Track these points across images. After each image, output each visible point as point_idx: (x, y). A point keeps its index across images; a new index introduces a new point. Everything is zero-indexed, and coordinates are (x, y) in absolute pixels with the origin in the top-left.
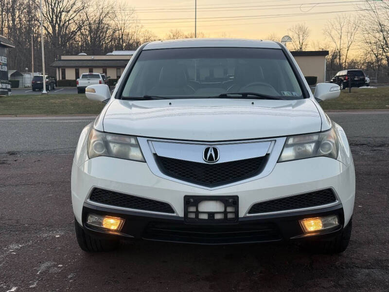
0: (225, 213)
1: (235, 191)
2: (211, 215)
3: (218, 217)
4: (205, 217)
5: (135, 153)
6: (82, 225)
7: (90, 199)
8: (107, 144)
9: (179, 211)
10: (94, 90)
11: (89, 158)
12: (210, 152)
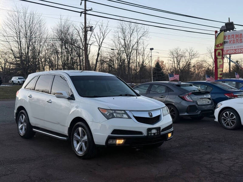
0: (157, 133)
1: (160, 125)
2: (154, 134)
3: (156, 134)
4: (152, 135)
5: (125, 116)
6: (104, 144)
7: (112, 134)
8: (112, 114)
9: (145, 134)
10: (61, 94)
11: (108, 119)
12: (150, 114)
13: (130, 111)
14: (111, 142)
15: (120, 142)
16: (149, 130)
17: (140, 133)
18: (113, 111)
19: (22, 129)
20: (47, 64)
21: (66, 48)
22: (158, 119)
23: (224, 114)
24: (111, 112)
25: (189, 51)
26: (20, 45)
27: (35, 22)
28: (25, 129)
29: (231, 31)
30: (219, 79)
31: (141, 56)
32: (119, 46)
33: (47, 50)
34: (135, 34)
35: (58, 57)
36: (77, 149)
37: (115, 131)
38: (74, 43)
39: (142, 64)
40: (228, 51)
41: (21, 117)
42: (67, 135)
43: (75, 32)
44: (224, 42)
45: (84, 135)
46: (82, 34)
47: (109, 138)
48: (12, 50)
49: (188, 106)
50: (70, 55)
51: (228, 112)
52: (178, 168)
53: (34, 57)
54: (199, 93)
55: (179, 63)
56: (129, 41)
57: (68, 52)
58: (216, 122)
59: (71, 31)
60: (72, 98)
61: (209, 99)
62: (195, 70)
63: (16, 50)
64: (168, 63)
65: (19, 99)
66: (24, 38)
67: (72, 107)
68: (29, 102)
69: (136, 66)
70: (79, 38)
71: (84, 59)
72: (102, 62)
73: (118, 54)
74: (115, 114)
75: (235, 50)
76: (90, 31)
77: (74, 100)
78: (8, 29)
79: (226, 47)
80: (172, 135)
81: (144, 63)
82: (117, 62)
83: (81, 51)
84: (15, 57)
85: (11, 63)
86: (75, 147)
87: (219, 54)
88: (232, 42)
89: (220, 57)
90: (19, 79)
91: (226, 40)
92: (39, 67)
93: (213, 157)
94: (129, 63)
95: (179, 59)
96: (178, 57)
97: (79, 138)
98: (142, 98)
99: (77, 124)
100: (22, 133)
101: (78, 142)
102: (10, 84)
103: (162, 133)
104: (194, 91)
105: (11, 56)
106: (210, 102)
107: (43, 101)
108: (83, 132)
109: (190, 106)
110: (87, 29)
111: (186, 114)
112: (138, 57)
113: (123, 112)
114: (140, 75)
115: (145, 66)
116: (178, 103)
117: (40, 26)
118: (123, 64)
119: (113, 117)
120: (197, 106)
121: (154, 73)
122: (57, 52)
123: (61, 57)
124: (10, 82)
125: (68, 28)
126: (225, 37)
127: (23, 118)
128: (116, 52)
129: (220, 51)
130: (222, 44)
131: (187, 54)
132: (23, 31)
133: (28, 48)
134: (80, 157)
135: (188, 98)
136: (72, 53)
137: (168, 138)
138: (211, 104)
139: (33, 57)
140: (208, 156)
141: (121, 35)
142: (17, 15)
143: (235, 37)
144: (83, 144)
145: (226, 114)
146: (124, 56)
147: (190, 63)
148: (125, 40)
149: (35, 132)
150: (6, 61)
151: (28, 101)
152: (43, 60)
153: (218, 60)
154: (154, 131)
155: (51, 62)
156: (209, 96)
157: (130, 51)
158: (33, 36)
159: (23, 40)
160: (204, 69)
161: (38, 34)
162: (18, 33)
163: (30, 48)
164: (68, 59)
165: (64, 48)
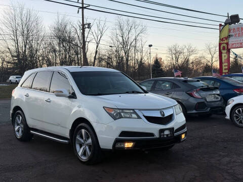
0: (170, 134)
1: (173, 125)
2: (167, 135)
3: (169, 136)
4: (165, 136)
5: (134, 116)
6: (111, 148)
7: (120, 136)
8: (120, 113)
9: (157, 135)
10: (61, 92)
11: (115, 120)
12: (162, 113)
13: (140, 110)
14: (118, 145)
15: (128, 145)
16: (162, 131)
17: (152, 135)
18: (121, 111)
19: (18, 131)
20: (45, 62)
21: (63, 46)
22: (170, 118)
23: (236, 111)
24: (118, 111)
25: (187, 47)
26: (17, 43)
27: (32, 19)
28: (22, 131)
29: (236, 23)
30: (224, 74)
31: (139, 53)
32: (117, 44)
33: (45, 48)
34: (133, 31)
35: (56, 55)
36: (80, 154)
37: (123, 134)
38: (72, 41)
39: (141, 62)
40: (233, 44)
41: (17, 118)
42: (69, 137)
43: (73, 30)
44: (229, 35)
45: (88, 138)
46: (80, 32)
47: (117, 141)
48: (9, 49)
49: (196, 102)
50: (68, 53)
51: (240, 109)
52: (196, 175)
53: (32, 56)
54: (208, 89)
55: (177, 59)
56: (127, 38)
57: (66, 50)
58: (227, 119)
59: (68, 28)
60: (73, 96)
61: (218, 95)
62: (193, 66)
63: (13, 48)
64: (167, 60)
65: (15, 98)
66: (21, 36)
67: (74, 106)
68: (26, 101)
69: (135, 63)
70: (76, 36)
71: (82, 57)
72: (101, 60)
73: (116, 51)
74: (122, 114)
75: (241, 43)
76: (88, 28)
77: (76, 98)
78: (4, 28)
79: (231, 41)
80: (185, 136)
81: (143, 60)
82: (115, 59)
83: (79, 49)
84: (12, 56)
85: (8, 62)
86: (78, 151)
87: (224, 49)
88: (237, 35)
89: (225, 51)
90: (17, 78)
91: (230, 34)
92: (37, 65)
93: (233, 160)
94: (127, 60)
95: (177, 56)
96: (177, 53)
97: (82, 141)
98: (150, 95)
99: (79, 125)
100: (19, 135)
101: (81, 146)
102: (8, 83)
103: (175, 134)
104: (202, 87)
105: (8, 54)
106: (220, 98)
107: (41, 100)
108: (86, 134)
109: (198, 103)
110: (84, 26)
111: (194, 111)
112: (136, 54)
113: (132, 111)
114: (139, 72)
115: (144, 63)
116: (185, 101)
117: (37, 24)
118: (122, 61)
119: (121, 117)
120: (206, 102)
121: (153, 70)
122: (55, 51)
123: (59, 55)
124: (8, 81)
125: (66, 26)
126: (230, 31)
127: (19, 120)
128: (114, 49)
129: (225, 45)
130: (226, 38)
131: (185, 50)
132: (20, 29)
133: (25, 46)
134: (83, 163)
135: (196, 95)
136: (70, 50)
137: (182, 140)
138: (220, 101)
139: (30, 55)
140: (227, 159)
141: (118, 32)
142: (13, 13)
143: (240, 30)
144: (87, 147)
145: (239, 111)
146: (122, 53)
147: (188, 59)
148: (123, 37)
149: (33, 134)
150: (4, 60)
151: (24, 100)
152: (40, 58)
153: (223, 55)
154: (167, 132)
155: (48, 60)
156: (218, 92)
157: (128, 48)
158: (30, 34)
159: (20, 39)
160: (202, 65)
161: (35, 31)
162: (14, 31)
163: (27, 46)
164: (66, 57)
165: (62, 46)
